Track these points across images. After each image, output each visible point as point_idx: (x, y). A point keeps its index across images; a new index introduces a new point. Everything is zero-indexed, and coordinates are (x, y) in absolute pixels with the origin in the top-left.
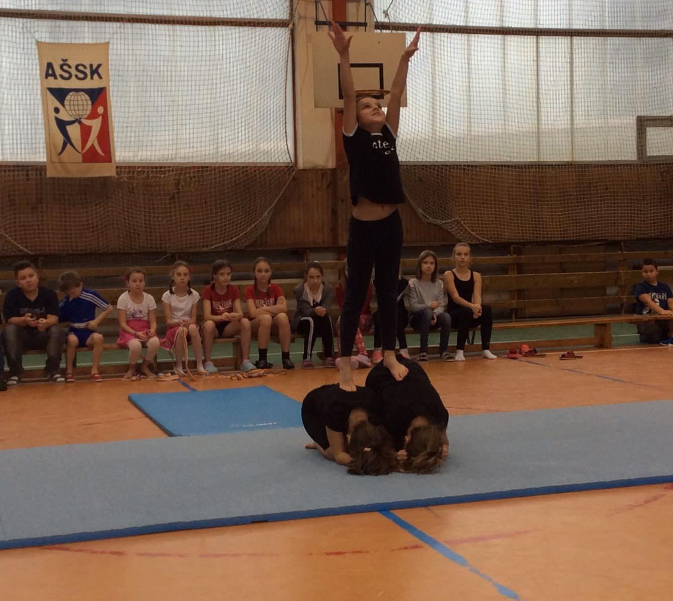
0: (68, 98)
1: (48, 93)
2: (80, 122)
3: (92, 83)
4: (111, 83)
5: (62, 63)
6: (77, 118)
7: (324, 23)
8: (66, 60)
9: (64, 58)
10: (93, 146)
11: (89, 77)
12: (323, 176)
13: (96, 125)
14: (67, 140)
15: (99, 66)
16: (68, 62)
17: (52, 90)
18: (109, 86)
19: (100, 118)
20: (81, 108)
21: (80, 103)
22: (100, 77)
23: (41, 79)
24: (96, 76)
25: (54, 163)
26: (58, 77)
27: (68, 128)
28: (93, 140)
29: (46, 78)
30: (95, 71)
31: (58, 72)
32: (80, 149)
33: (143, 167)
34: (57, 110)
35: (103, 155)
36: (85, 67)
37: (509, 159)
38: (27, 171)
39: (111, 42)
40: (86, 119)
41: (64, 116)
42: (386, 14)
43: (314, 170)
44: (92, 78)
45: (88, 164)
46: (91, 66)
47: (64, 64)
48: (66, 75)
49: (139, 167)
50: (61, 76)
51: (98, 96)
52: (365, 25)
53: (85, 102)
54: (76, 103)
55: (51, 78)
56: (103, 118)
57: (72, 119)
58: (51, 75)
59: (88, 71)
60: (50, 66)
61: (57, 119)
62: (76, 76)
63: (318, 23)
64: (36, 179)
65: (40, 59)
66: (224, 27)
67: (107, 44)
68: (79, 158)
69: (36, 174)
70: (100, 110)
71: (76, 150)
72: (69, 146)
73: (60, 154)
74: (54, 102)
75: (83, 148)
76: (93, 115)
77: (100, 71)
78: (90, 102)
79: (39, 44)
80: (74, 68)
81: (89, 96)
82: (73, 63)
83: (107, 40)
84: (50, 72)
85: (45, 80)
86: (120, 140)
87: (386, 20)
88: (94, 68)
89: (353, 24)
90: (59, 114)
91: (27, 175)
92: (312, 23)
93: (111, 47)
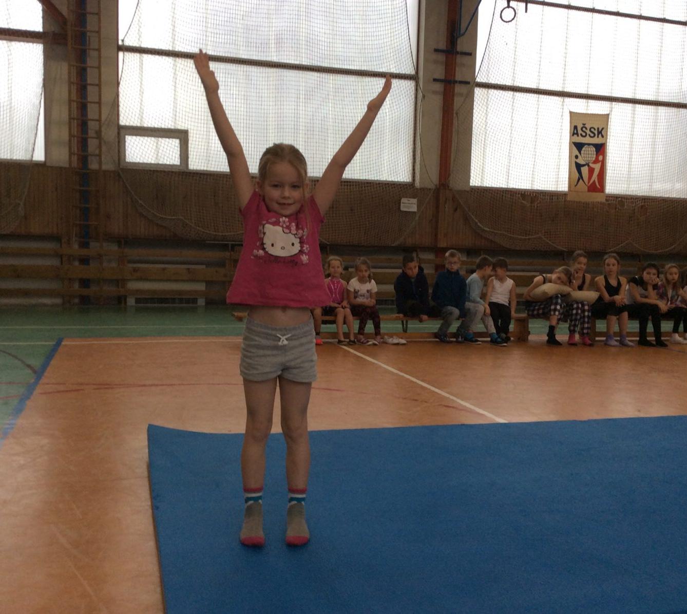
0: (584, 149)
1: (573, 145)
2: (588, 166)
3: (597, 140)
5: (582, 126)
6: (587, 162)
9: (584, 123)
10: (594, 181)
11: (596, 136)
13: (597, 167)
14: (581, 177)
15: (603, 129)
16: (586, 126)
17: (576, 144)
18: (607, 142)
19: (600, 163)
20: (590, 156)
22: (603, 136)
23: (570, 136)
24: (600, 136)
25: (572, 192)
26: (579, 135)
27: (582, 168)
28: (595, 177)
29: (573, 135)
30: (600, 132)
31: (580, 132)
33: (622, 198)
34: (577, 157)
35: (599, 187)
36: (595, 129)
38: (551, 196)
39: (611, 113)
40: (593, 163)
41: (581, 161)
44: (598, 137)
45: (589, 193)
46: (598, 129)
47: (584, 126)
48: (584, 134)
49: (619, 197)
50: (581, 135)
51: (600, 149)
53: (592, 153)
54: (587, 152)
55: (575, 136)
56: (602, 163)
57: (584, 163)
58: (575, 134)
59: (596, 132)
60: (576, 127)
61: (576, 163)
62: (589, 135)
65: (571, 123)
67: (608, 115)
68: (586, 188)
70: (601, 158)
71: (586, 184)
72: (581, 181)
73: (575, 186)
74: (576, 152)
75: (589, 183)
76: (596, 161)
77: (603, 132)
78: (595, 153)
79: (571, 113)
80: (588, 129)
81: (595, 148)
82: (588, 126)
83: (608, 113)
84: (575, 132)
85: (572, 137)
86: (609, 178)
88: (600, 130)
90: (578, 159)
91: (552, 199)
93: (610, 116)
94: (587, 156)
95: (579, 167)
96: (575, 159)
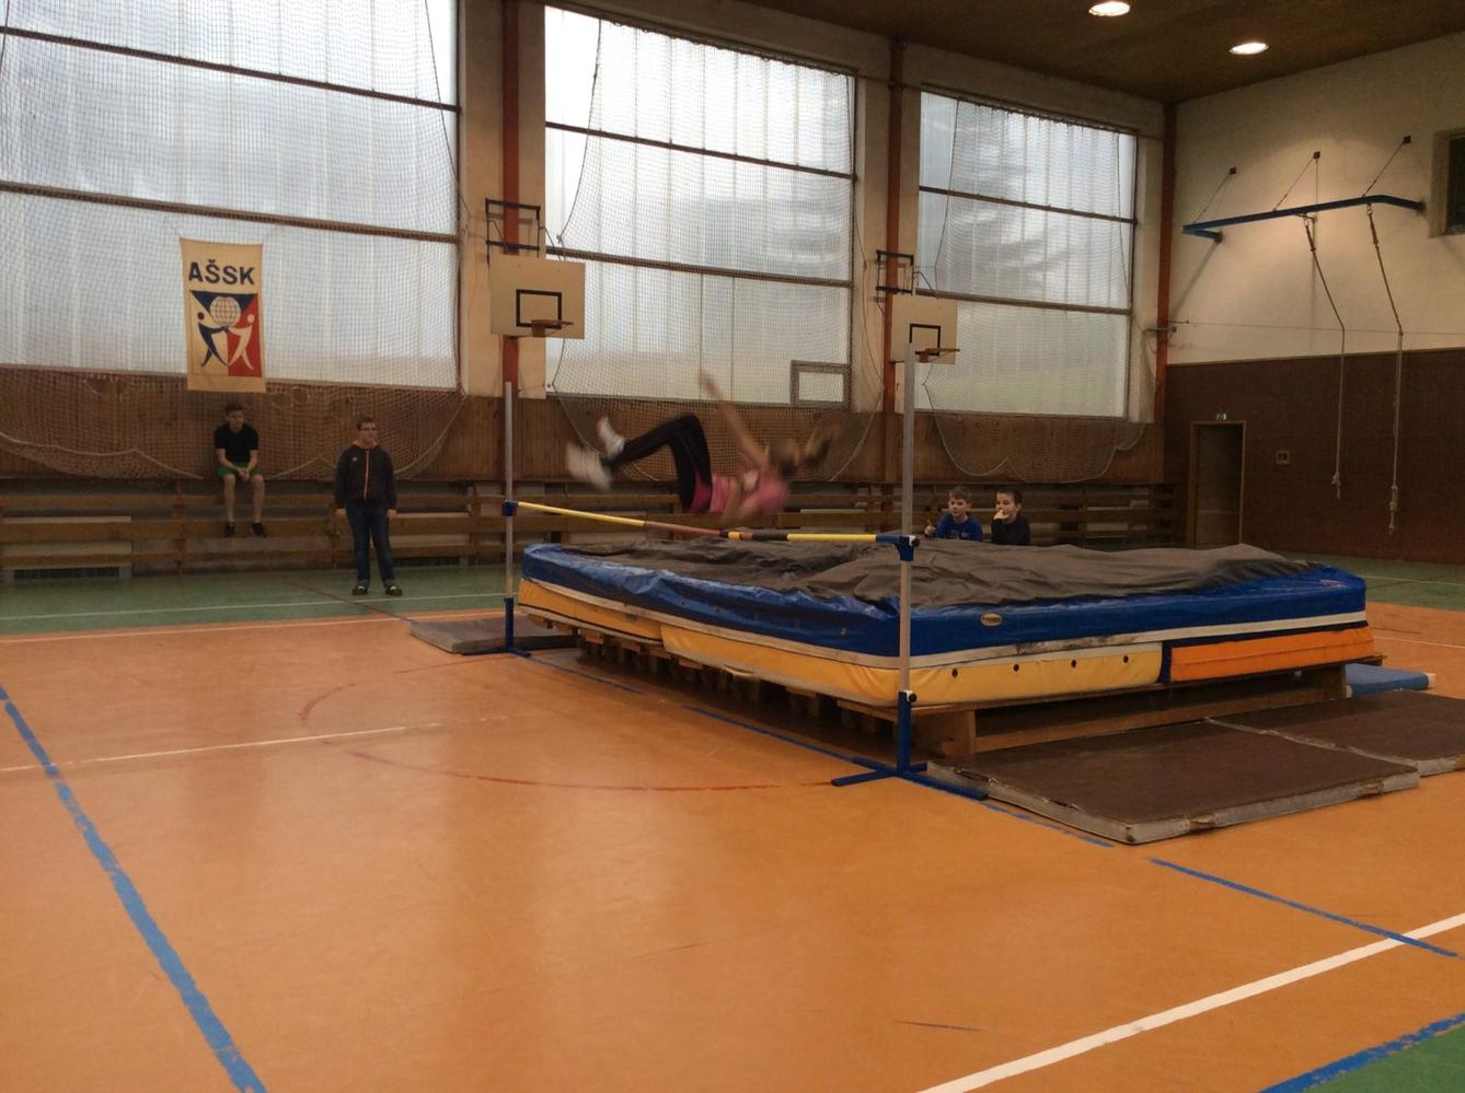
0: (214, 303)
1: (192, 296)
2: (227, 331)
3: (243, 289)
4: (264, 290)
5: (208, 263)
6: (224, 326)
7: (495, 243)
8: (213, 261)
9: (211, 259)
10: (241, 357)
11: (239, 281)
12: (489, 404)
13: (245, 335)
14: (212, 349)
15: (251, 270)
16: (217, 264)
17: (197, 294)
18: (261, 293)
19: (250, 328)
20: (228, 315)
21: (228, 309)
22: (251, 282)
23: (185, 281)
24: (246, 281)
25: (197, 374)
26: (204, 279)
27: (214, 336)
28: (241, 350)
29: (190, 279)
30: (246, 275)
31: (204, 273)
32: (226, 360)
33: (300, 385)
34: (201, 316)
35: (252, 369)
36: (234, 270)
37: (675, 396)
38: (161, 382)
39: (265, 244)
40: (235, 327)
41: (209, 322)
42: (560, 239)
43: (481, 399)
44: (242, 283)
45: (235, 378)
46: (242, 269)
47: (211, 264)
48: (213, 277)
49: (295, 385)
50: (208, 278)
51: (248, 303)
52: (537, 249)
53: (233, 310)
54: (223, 309)
55: (196, 280)
56: (253, 327)
57: (218, 327)
58: (196, 277)
59: (238, 275)
60: (195, 266)
61: (201, 326)
62: (225, 280)
63: (489, 243)
64: (172, 392)
65: (184, 258)
66: (390, 239)
67: (261, 246)
68: (225, 370)
69: (172, 387)
70: (251, 318)
71: (223, 363)
72: (213, 356)
73: (203, 365)
74: (199, 307)
75: (229, 360)
76: (242, 324)
77: (251, 275)
78: (239, 309)
79: (182, 240)
80: (222, 271)
81: (239, 302)
82: (221, 264)
83: (260, 242)
84: (195, 273)
85: (189, 282)
87: (560, 246)
88: (245, 271)
89: (523, 247)
90: (204, 320)
91: (161, 387)
92: (484, 242)
93: (264, 249)
94: (223, 314)
95: (206, 333)
96: (199, 321)
